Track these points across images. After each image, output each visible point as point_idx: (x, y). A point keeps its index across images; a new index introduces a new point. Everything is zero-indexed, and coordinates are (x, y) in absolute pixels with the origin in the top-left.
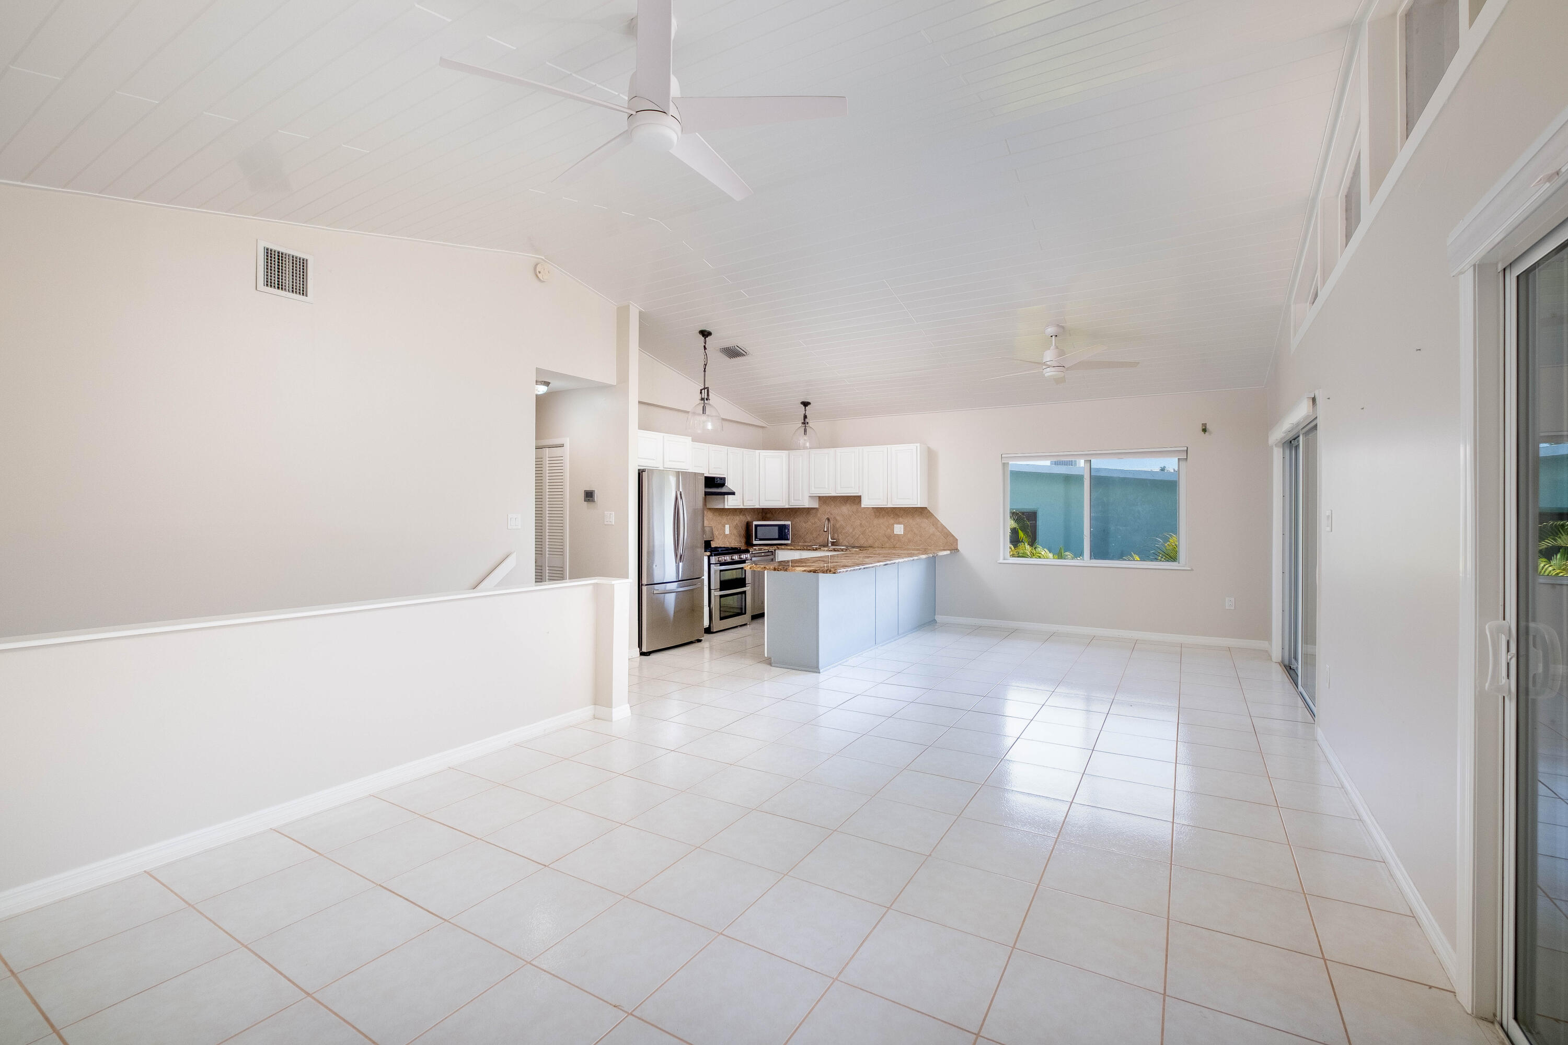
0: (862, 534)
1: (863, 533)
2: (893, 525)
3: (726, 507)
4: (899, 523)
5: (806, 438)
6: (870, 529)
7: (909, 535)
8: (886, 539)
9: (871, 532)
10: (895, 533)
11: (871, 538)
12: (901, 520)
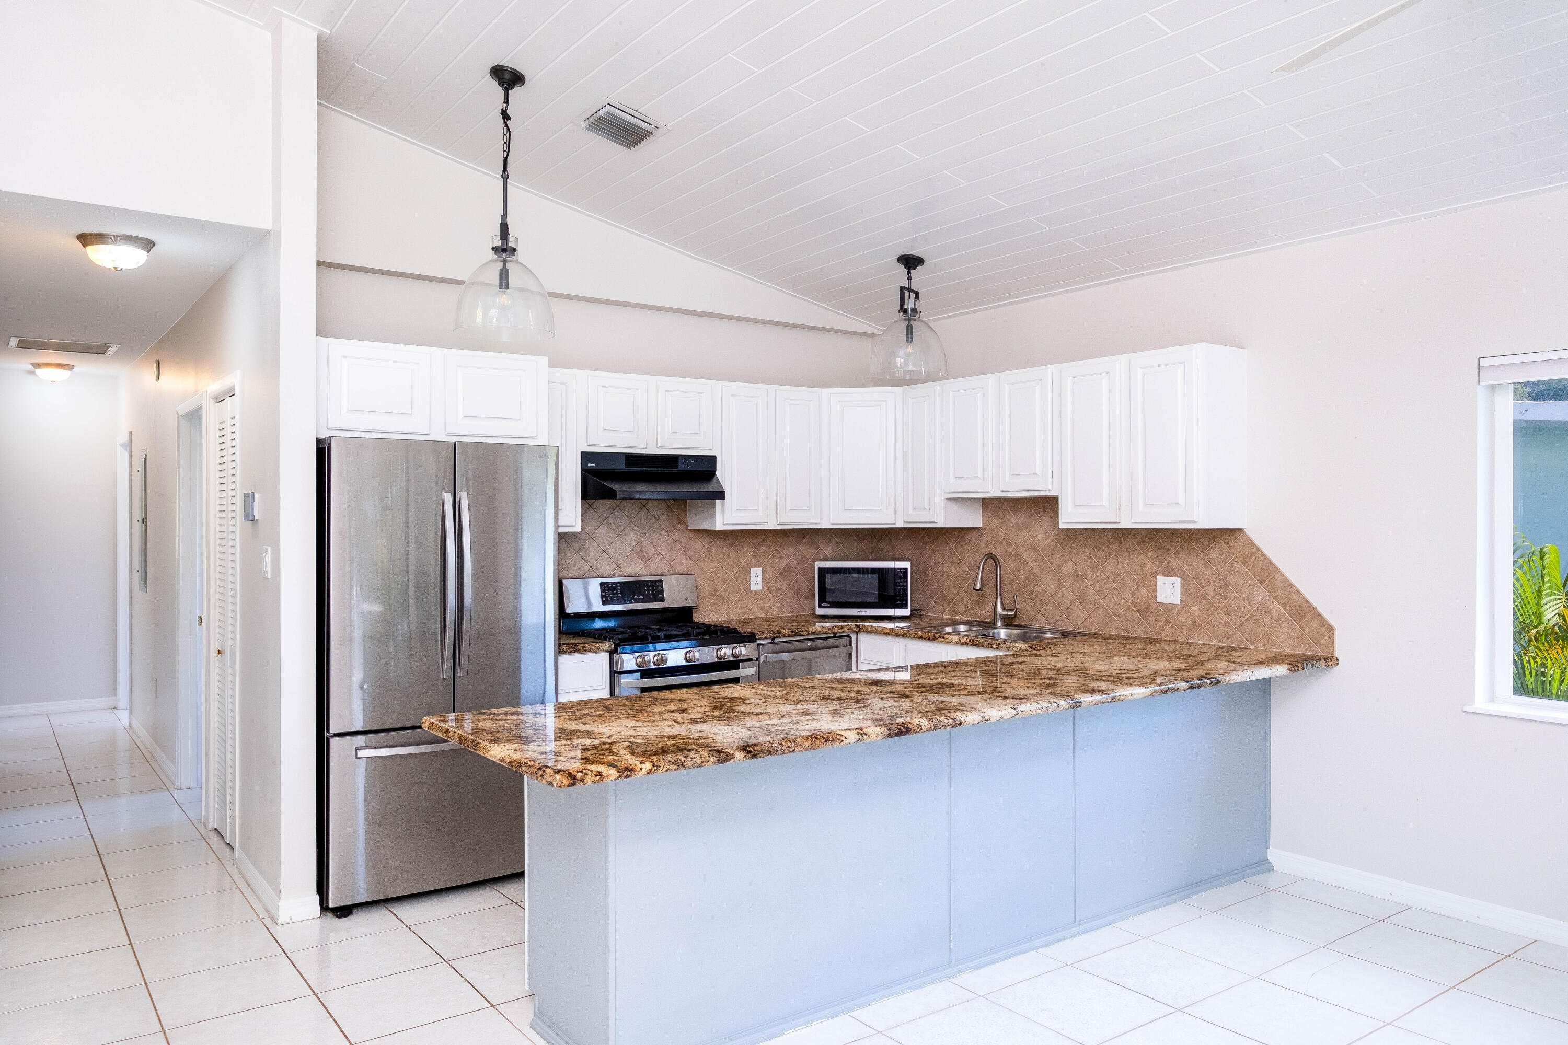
0: (1079, 598)
1: (1082, 597)
2: (1154, 576)
3: (718, 528)
4: (1168, 573)
5: (909, 349)
6: (1097, 587)
7: (1195, 607)
8: (1136, 617)
9: (1099, 593)
10: (1159, 600)
11: (1100, 610)
12: (1174, 562)
